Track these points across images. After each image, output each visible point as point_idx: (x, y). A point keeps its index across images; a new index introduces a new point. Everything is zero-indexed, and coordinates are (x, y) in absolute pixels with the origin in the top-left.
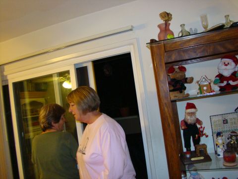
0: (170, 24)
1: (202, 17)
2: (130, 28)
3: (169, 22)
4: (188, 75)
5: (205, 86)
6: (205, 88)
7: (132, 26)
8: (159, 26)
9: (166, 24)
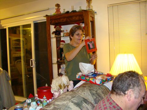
1: (72, 7)
3: (59, 8)
4: (62, 29)
5: (65, 33)
6: (65, 34)
7: (48, 8)
8: (56, 9)
9: (58, 9)
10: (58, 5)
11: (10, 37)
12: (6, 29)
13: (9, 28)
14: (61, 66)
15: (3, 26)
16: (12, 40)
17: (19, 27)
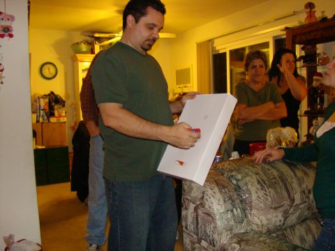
0: (315, 12)
2: (293, 13)
3: (313, 9)
6: (321, 61)
7: (294, 12)
8: (307, 12)
9: (310, 12)
10: (310, 6)
11: (233, 67)
12: (225, 54)
13: (231, 51)
14: (314, 122)
15: (217, 48)
16: (236, 74)
17: (243, 49)
